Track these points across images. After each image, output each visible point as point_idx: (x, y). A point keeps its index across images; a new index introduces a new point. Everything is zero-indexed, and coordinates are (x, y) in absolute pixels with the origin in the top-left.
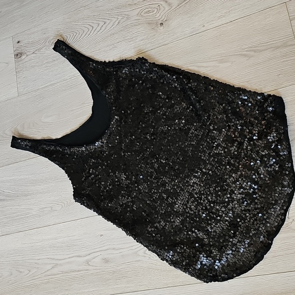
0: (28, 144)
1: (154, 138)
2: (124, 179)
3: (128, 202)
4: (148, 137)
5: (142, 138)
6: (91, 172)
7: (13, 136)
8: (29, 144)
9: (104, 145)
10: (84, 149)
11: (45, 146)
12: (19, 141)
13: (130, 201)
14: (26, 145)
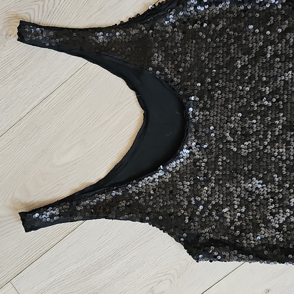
0: (54, 212)
1: (278, 100)
2: (260, 186)
3: (288, 218)
4: (266, 103)
5: (256, 109)
6: (193, 203)
7: (19, 213)
8: (56, 212)
9: (194, 151)
10: (161, 173)
11: (87, 202)
12: (37, 215)
13: (291, 215)
14: (52, 216)
